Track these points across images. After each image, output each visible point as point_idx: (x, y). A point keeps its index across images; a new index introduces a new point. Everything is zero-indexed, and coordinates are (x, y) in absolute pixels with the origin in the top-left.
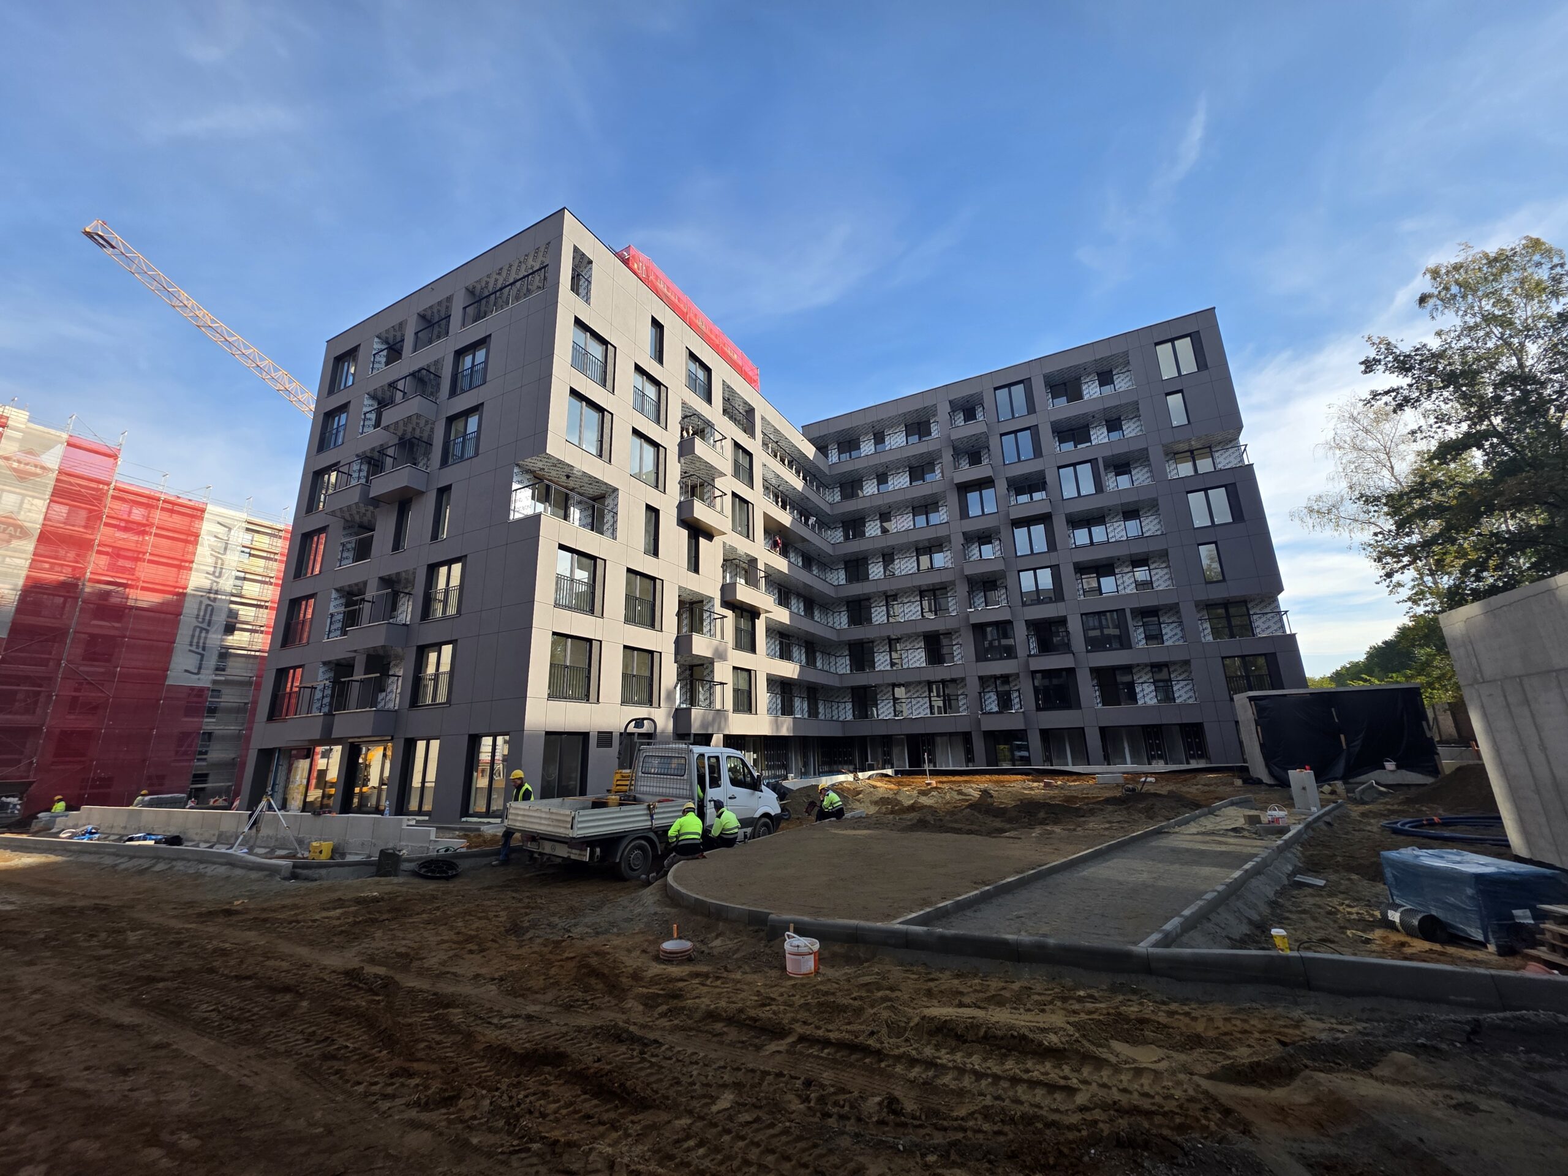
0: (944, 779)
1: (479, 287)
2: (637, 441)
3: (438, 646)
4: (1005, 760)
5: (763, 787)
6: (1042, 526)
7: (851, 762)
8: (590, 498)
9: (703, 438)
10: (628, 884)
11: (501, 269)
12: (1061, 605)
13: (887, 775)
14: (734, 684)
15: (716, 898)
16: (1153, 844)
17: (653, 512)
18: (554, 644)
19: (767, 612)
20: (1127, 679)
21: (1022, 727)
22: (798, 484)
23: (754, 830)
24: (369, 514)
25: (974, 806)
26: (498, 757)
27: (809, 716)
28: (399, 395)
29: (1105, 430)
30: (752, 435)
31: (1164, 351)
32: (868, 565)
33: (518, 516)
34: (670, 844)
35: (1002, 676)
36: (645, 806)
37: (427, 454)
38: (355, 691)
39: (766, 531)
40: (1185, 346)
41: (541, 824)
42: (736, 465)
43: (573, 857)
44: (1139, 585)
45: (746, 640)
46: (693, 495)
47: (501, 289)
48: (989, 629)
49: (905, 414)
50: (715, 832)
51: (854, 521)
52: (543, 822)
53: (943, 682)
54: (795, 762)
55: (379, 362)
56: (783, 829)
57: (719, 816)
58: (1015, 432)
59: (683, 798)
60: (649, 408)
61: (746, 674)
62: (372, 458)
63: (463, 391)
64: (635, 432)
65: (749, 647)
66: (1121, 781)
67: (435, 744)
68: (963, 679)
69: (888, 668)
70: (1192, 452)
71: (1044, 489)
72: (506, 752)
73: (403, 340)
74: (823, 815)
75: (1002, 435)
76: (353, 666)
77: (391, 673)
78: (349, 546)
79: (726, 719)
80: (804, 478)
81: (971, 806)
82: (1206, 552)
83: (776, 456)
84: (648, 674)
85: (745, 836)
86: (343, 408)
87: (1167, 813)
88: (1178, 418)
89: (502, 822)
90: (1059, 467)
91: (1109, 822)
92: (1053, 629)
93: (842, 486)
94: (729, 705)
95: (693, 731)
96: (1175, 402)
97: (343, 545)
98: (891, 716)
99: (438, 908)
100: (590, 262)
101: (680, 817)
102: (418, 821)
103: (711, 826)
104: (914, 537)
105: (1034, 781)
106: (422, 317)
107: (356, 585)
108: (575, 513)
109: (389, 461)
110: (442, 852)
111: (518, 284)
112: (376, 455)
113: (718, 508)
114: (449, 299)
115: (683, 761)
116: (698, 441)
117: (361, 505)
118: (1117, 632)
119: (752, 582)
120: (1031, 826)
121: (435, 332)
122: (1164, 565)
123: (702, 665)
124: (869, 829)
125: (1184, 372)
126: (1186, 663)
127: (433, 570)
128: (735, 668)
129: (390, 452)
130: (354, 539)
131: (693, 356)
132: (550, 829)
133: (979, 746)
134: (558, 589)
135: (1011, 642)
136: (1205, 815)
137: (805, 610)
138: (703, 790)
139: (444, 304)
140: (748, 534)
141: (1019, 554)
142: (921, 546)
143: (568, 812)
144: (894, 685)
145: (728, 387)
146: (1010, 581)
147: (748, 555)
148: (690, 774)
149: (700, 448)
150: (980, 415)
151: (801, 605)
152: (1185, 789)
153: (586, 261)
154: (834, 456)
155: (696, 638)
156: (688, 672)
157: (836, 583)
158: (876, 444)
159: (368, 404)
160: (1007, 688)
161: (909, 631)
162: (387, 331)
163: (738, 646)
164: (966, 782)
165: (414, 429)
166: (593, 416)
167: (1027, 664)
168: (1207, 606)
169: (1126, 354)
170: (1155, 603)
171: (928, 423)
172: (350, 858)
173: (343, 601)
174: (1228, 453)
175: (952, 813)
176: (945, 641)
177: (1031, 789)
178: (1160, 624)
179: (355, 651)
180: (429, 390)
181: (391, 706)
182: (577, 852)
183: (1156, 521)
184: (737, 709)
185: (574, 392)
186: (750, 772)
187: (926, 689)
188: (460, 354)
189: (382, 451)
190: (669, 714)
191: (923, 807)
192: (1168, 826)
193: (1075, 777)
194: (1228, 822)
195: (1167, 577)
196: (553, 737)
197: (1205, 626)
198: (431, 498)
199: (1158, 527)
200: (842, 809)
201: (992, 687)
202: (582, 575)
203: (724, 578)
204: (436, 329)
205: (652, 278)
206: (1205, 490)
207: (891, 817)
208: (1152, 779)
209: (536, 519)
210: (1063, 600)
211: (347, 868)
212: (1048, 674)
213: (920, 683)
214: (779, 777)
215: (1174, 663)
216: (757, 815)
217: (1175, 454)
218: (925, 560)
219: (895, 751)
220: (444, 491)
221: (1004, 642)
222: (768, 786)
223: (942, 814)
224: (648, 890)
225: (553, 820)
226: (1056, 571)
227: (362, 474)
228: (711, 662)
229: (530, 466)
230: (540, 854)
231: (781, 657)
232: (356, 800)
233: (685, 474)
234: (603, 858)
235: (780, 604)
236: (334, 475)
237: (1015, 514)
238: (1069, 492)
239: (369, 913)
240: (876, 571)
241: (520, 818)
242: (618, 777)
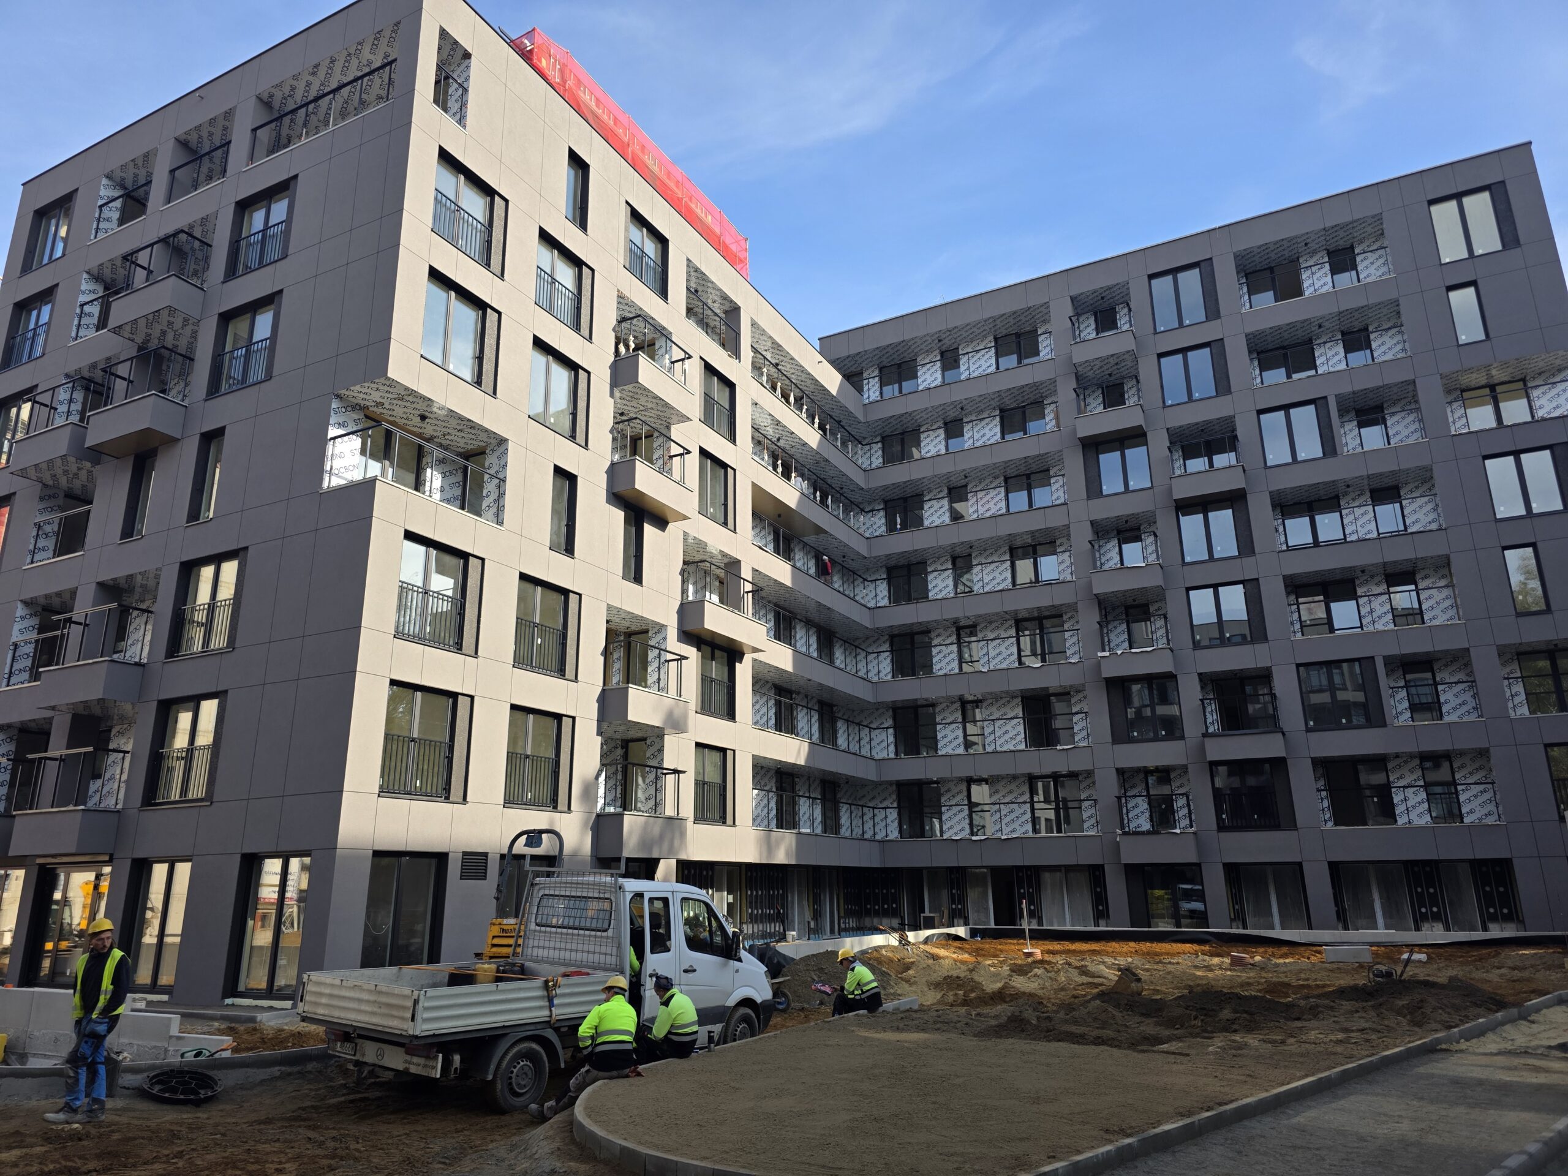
0: (1056, 946)
1: (278, 95)
2: (541, 359)
3: (194, 702)
4: (1162, 917)
5: (743, 954)
6: (1229, 513)
7: (895, 913)
8: (459, 454)
9: (652, 356)
10: (506, 1119)
11: (317, 66)
12: (1261, 648)
13: (957, 938)
14: (697, 773)
15: (656, 1147)
16: (1422, 1070)
17: (566, 478)
18: (392, 701)
19: (756, 650)
20: (1378, 779)
21: (1191, 858)
22: (811, 436)
23: (726, 1029)
24: (83, 475)
25: (1108, 996)
26: (291, 893)
27: (825, 831)
28: (140, 275)
29: (1340, 349)
30: (736, 353)
31: (1444, 215)
32: (927, 574)
33: (336, 482)
34: (580, 1049)
35: (1157, 770)
36: (538, 983)
37: (184, 374)
38: (50, 774)
39: (756, 515)
40: (1480, 206)
41: (360, 1011)
42: (708, 400)
43: (413, 1070)
44: (1398, 615)
45: (721, 697)
46: (634, 452)
47: (316, 99)
48: (1135, 688)
49: (994, 319)
50: (659, 1031)
51: (905, 499)
52: (363, 1007)
53: (1056, 777)
54: (799, 910)
55: (108, 220)
56: (775, 1028)
57: (666, 1003)
58: (1184, 351)
59: (606, 969)
60: (563, 304)
61: (717, 757)
62: (90, 380)
63: (248, 270)
64: (539, 344)
65: (724, 709)
66: (1367, 958)
67: (183, 870)
68: (1089, 774)
69: (961, 750)
70: (1492, 388)
71: (1233, 448)
72: (304, 885)
73: (149, 183)
74: (844, 1004)
75: (1161, 356)
76: (48, 734)
77: (111, 747)
78: (48, 528)
79: (683, 834)
80: (822, 427)
81: (1101, 996)
82: (1518, 561)
83: (774, 388)
84: (551, 754)
85: (711, 1039)
86: (46, 295)
87: (1445, 1017)
88: (1469, 330)
89: (294, 1006)
90: (1260, 412)
91: (1345, 1030)
92: (1248, 689)
93: (885, 440)
94: (688, 810)
95: (627, 853)
96: (1463, 300)
97: (39, 526)
98: (965, 834)
99: (180, 1155)
100: (467, 56)
101: (600, 1002)
102: (150, 1003)
103: (653, 1020)
104: (1006, 529)
105: (1212, 955)
106: (183, 144)
107: (59, 594)
108: (434, 479)
109: (120, 386)
110: (189, 1057)
111: (345, 91)
112: (98, 375)
113: (676, 475)
114: (229, 114)
115: (606, 906)
116: (643, 360)
117: (72, 459)
118: (1360, 697)
119: (730, 599)
120: (1207, 1033)
121: (204, 170)
122: (1443, 583)
123: (644, 739)
124: (924, 1030)
125: (1478, 251)
126: (1483, 753)
127: (188, 570)
128: (699, 745)
129: (123, 370)
130: (57, 516)
131: (637, 218)
132: (375, 1020)
133: (1117, 890)
134: (401, 607)
135: (1173, 710)
136: (1512, 1021)
137: (820, 649)
138: (640, 956)
139: (221, 122)
140: (726, 519)
141: (1188, 559)
142: (1018, 543)
143: (407, 991)
144: (970, 781)
145: (697, 270)
146: (1173, 606)
147: (724, 555)
148: (618, 928)
149: (648, 372)
150: (1123, 323)
151: (813, 640)
152: (1479, 975)
153: (460, 54)
154: (872, 390)
155: (635, 693)
156: (619, 752)
157: (872, 604)
158: (945, 369)
159: (87, 290)
160: (1165, 790)
161: (997, 688)
162: (123, 167)
163: (706, 708)
164: (1094, 952)
165: (164, 333)
166: (467, 316)
167: (1202, 749)
168: (1519, 654)
169: (1378, 219)
170: (1428, 648)
171: (1033, 335)
172: (34, 1063)
173: (35, 621)
174: (1554, 392)
175: (1069, 1007)
176: (1058, 707)
177: (1209, 968)
178: (1436, 684)
179: (53, 708)
180: (191, 266)
181: (110, 803)
182: (421, 1061)
183: (1430, 506)
184: (700, 818)
185: (435, 275)
186: (721, 927)
187: (1026, 788)
188: (244, 206)
189: (109, 370)
190: (585, 824)
191: (1018, 995)
192: (1448, 1040)
193: (1285, 950)
194: (1551, 1034)
195: (1448, 603)
196: (386, 861)
197: (1515, 689)
198: (190, 449)
199: (1432, 516)
200: (878, 994)
201: (1140, 788)
202: (443, 584)
203: (684, 592)
204: (206, 164)
205: (570, 83)
206: (1516, 454)
207: (963, 1010)
208: (1423, 957)
209: (367, 487)
210: (1264, 638)
211: (29, 1081)
212: (1238, 767)
213: (1015, 777)
214: (771, 935)
215: (1462, 753)
216: (731, 1002)
217: (1463, 391)
218: (1025, 567)
219: (972, 895)
220: (212, 438)
221: (1161, 710)
222: (751, 951)
223: (1051, 1008)
224: (541, 1131)
225: (380, 1005)
226: (1253, 589)
227: (73, 407)
228: (659, 734)
229: (360, 398)
230: (357, 1063)
231: (778, 728)
232: (46, 963)
233: (622, 417)
234: (464, 1073)
235: (778, 637)
236: (26, 408)
237: (1184, 490)
238: (1277, 453)
239: (66, 1158)
240: (940, 584)
241: (324, 1000)
242: (495, 931)
